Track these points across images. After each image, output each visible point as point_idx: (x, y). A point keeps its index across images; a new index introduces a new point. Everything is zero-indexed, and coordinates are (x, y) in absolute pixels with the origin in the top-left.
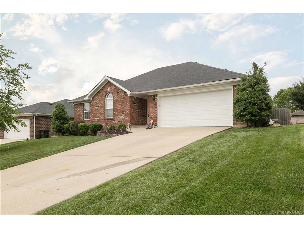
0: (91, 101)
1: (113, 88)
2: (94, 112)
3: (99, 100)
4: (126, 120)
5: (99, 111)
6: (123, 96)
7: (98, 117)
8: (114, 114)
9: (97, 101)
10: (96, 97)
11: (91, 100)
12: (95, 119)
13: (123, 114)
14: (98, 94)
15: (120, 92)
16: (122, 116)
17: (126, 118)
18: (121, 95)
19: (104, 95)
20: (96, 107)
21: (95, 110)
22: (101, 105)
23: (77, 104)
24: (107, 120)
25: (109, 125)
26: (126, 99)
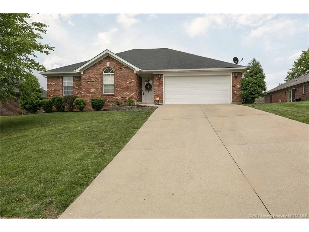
0: (82, 75)
1: (114, 63)
2: (87, 87)
3: (94, 75)
4: (132, 96)
5: (93, 86)
6: (128, 72)
7: (93, 93)
8: (116, 90)
9: (92, 75)
10: (90, 71)
11: (82, 73)
12: (87, 94)
13: (127, 90)
15: (124, 68)
16: (126, 93)
18: (125, 71)
19: (102, 69)
20: (90, 81)
21: (87, 85)
22: (97, 80)
23: (51, 77)
24: (105, 95)
25: (108, 101)
26: (131, 75)
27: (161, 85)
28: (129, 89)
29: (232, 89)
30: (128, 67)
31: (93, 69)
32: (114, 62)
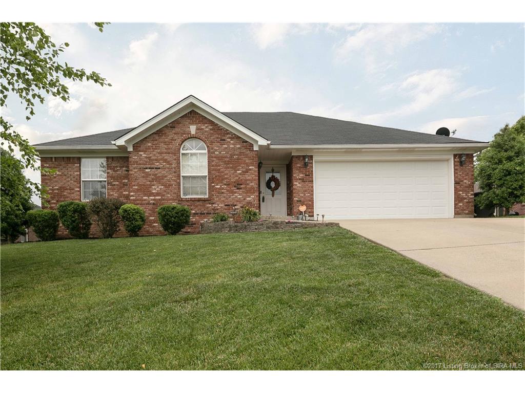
0: (130, 152)
1: (206, 128)
2: (142, 181)
3: (161, 153)
5: (158, 179)
6: (239, 148)
7: (158, 194)
8: (211, 189)
9: (154, 154)
10: (150, 144)
11: (130, 149)
12: (144, 198)
13: (238, 189)
14: (157, 138)
15: (229, 140)
16: (236, 195)
17: (247, 199)
18: (231, 146)
19: (179, 141)
20: (149, 169)
21: (143, 177)
22: (168, 166)
23: (52, 158)
24: (187, 200)
25: (194, 214)
26: (247, 156)
27: (308, 178)
28: (241, 186)
29: (455, 187)
30: (239, 138)
31: (156, 140)
32: (206, 125)
